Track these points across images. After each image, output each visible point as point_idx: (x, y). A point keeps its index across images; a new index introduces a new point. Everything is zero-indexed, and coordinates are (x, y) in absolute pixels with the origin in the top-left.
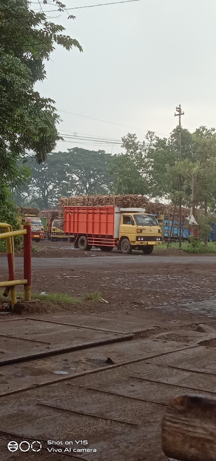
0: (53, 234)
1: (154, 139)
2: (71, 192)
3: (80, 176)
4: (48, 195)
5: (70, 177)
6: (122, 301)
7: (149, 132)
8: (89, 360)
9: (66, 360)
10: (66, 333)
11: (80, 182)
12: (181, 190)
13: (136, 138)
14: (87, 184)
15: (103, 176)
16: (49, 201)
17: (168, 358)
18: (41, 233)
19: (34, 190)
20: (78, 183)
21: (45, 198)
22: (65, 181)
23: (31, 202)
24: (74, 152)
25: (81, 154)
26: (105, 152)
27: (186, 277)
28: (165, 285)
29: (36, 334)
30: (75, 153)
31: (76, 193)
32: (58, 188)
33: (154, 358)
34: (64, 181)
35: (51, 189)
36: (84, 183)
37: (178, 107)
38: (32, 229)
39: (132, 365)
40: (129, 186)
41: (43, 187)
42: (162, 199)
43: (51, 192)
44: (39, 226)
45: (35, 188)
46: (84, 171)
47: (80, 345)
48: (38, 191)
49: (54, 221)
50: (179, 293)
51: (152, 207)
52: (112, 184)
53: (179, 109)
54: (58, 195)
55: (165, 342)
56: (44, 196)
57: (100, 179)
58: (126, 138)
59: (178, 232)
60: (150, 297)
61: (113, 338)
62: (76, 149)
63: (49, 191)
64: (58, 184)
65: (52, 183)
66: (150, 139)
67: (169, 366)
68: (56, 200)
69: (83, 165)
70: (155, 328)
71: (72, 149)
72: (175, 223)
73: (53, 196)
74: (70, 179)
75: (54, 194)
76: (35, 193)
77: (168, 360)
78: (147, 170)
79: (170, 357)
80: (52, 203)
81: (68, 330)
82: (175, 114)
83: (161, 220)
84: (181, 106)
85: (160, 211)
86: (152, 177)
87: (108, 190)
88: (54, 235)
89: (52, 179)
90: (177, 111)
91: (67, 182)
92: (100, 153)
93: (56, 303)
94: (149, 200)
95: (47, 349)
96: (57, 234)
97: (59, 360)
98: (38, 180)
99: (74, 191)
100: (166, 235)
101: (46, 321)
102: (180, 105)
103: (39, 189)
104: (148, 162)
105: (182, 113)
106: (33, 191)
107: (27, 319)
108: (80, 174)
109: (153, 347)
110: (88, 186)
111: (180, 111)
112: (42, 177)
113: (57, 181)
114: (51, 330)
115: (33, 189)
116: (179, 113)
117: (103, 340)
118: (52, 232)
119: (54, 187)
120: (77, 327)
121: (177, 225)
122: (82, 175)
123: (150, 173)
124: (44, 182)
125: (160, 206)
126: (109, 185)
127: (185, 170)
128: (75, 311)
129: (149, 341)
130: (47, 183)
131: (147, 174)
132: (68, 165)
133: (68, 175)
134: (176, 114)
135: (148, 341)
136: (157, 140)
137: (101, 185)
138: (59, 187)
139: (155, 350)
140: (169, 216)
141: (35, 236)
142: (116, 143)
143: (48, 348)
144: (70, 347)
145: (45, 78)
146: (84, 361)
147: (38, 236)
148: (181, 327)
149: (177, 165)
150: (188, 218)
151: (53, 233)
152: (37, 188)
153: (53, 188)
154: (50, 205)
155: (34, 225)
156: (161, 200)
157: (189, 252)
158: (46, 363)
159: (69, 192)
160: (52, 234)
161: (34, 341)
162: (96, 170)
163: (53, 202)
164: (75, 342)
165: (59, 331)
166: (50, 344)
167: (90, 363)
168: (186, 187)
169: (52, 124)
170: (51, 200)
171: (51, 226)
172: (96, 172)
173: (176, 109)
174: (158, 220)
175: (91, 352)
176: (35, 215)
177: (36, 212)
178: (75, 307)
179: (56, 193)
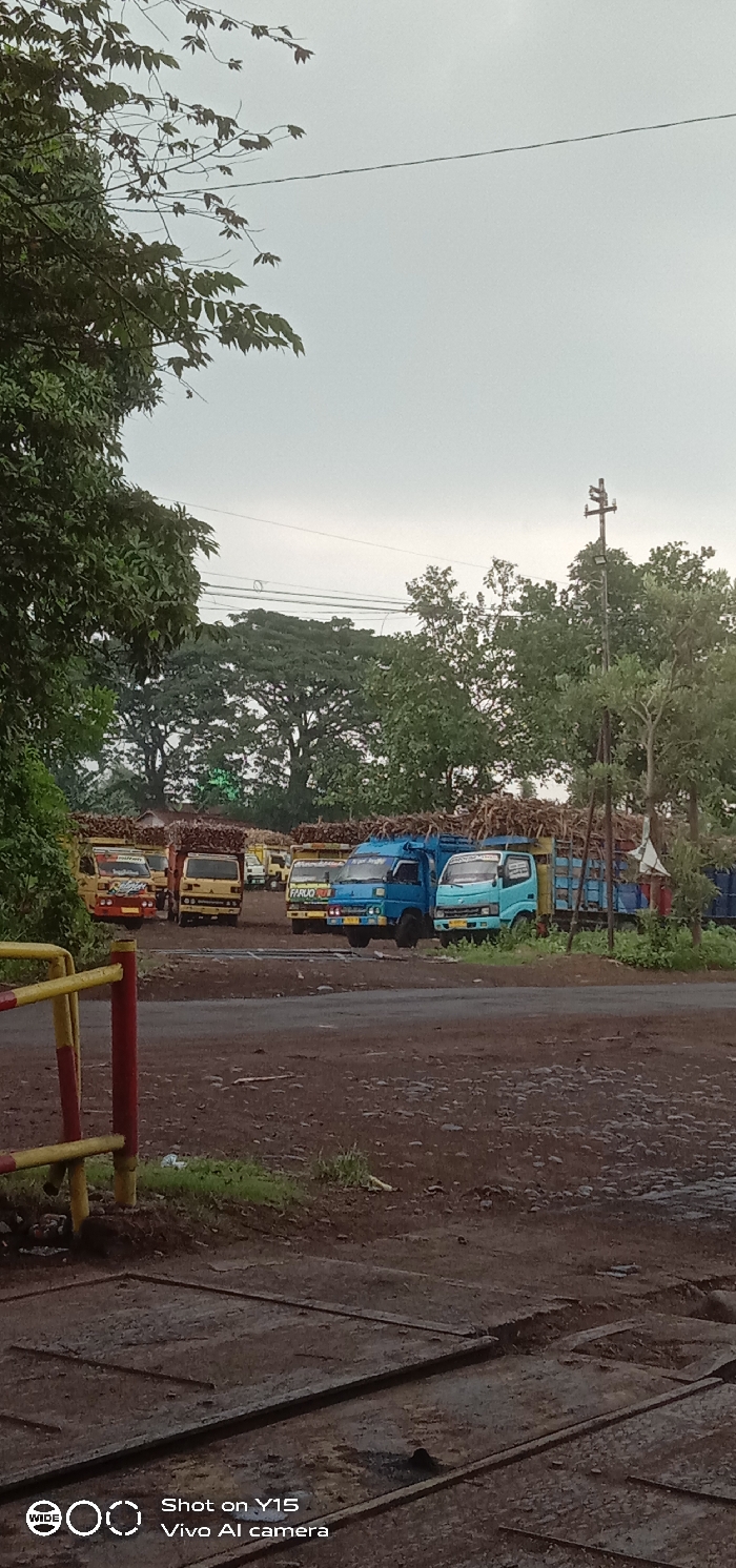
0: (187, 901)
1: (514, 587)
2: (242, 755)
3: (270, 703)
4: (165, 766)
5: (238, 708)
6: (439, 1183)
7: (497, 564)
8: (351, 1456)
9: (272, 1459)
10: (264, 1338)
11: (272, 724)
12: (612, 758)
13: (454, 583)
14: (293, 730)
15: (347, 702)
16: (168, 787)
17: (620, 1439)
18: (145, 899)
19: (120, 750)
20: (263, 727)
21: (156, 778)
22: (220, 719)
23: (109, 791)
24: (249, 623)
25: (274, 632)
26: (353, 625)
27: (639, 1070)
28: (575, 1108)
29: (163, 1342)
30: (254, 626)
31: (259, 758)
32: (197, 742)
33: (574, 1444)
34: (217, 722)
35: (176, 746)
36: (284, 728)
37: (597, 486)
38: (116, 888)
39: (503, 1474)
40: (433, 740)
41: (150, 740)
42: (547, 783)
43: (176, 759)
44: (137, 877)
45: (122, 744)
46: (284, 686)
47: (317, 1389)
48: (133, 754)
49: (187, 859)
50: (625, 1142)
51: (513, 814)
52: (378, 731)
53: (599, 494)
54: (198, 767)
55: (604, 1369)
56: (151, 771)
57: (339, 712)
58: (421, 585)
59: (600, 896)
60: (529, 1161)
61: (427, 1354)
62: (257, 616)
63: (168, 754)
64: (199, 730)
65: (177, 729)
66: (499, 588)
67: (629, 1479)
68: (192, 785)
69: (280, 668)
70: (564, 1306)
71: (243, 615)
72: (591, 866)
73: (183, 770)
74: (238, 715)
75: (186, 762)
76: (123, 760)
77: (621, 1449)
78: (492, 686)
79: (628, 1436)
80: (178, 793)
81: (271, 1325)
82: (587, 509)
83: (545, 856)
84: (605, 482)
85: (541, 826)
86: (508, 711)
87: (363, 750)
88: (189, 904)
89: (179, 713)
90: (593, 498)
91: (226, 725)
92: (336, 629)
93: (221, 1208)
94: (503, 786)
95: (204, 1410)
96: (199, 902)
97: (249, 1457)
98: (131, 717)
99: (252, 752)
100: (562, 905)
101: (191, 1286)
102: (601, 481)
103: (136, 746)
104: (497, 661)
105: (610, 505)
106: (115, 755)
107: (127, 1276)
108: (271, 697)
109: (566, 1391)
110: (296, 736)
111: (602, 500)
112: (143, 707)
113: (195, 722)
114: (213, 1326)
115: (116, 750)
116: (601, 505)
117: (394, 1366)
118: (182, 894)
119: (186, 740)
120: (300, 1311)
121: (598, 871)
122: (277, 698)
123: (506, 696)
124: (153, 724)
125: (539, 811)
126: (367, 732)
127: (624, 694)
128: (286, 1239)
129: (549, 1363)
130: (161, 727)
131: (494, 700)
132: (232, 667)
133: (229, 700)
134: (590, 510)
135: (542, 1364)
136: (525, 590)
137: (339, 732)
138: (201, 740)
139: (574, 1406)
140: (570, 842)
141: (125, 910)
142: (394, 611)
143: (207, 1404)
144: (279, 1399)
145: (157, 401)
146: (333, 1458)
147: (135, 910)
148: (648, 1296)
149: (596, 678)
150: (635, 853)
151: (184, 898)
152: (129, 746)
153: (181, 745)
154: (172, 799)
155: (120, 873)
156: (542, 785)
157: (642, 965)
158: (203, 1470)
159: (236, 756)
160: (183, 903)
161: (155, 1375)
162: (322, 685)
163: (181, 788)
164: (299, 1374)
165: (238, 1331)
166: (212, 1386)
167: (355, 1470)
168: (627, 750)
169: (182, 554)
170: (175, 783)
171: (178, 874)
172: (323, 690)
173: (590, 491)
174: (534, 856)
175: (354, 1419)
176: (123, 841)
177: (127, 829)
178: (286, 1222)
179: (192, 759)
